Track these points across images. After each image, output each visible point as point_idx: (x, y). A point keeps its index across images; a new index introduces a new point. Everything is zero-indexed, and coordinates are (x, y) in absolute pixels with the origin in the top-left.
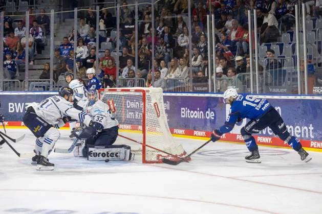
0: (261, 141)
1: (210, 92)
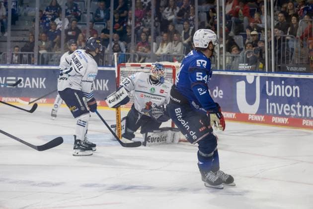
0: (276, 122)
1: (218, 69)
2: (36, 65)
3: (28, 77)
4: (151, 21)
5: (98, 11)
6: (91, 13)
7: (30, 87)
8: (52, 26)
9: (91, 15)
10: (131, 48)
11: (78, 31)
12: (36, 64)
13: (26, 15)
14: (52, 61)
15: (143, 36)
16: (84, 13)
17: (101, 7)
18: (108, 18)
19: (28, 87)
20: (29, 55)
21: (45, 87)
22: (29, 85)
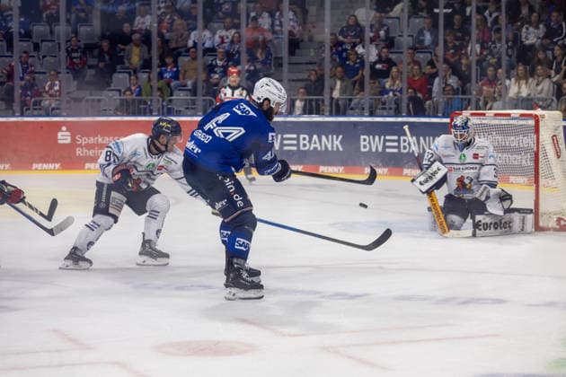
2: (327, 116)
3: (315, 134)
4: (501, 47)
5: (421, 33)
6: (409, 36)
7: (319, 149)
8: (351, 57)
9: (410, 39)
10: (472, 88)
11: (390, 63)
12: (328, 114)
13: (311, 40)
14: (352, 109)
15: (490, 71)
16: (400, 36)
17: (426, 26)
18: (435, 43)
19: (315, 149)
20: (317, 100)
21: (341, 149)
22: (318, 145)
